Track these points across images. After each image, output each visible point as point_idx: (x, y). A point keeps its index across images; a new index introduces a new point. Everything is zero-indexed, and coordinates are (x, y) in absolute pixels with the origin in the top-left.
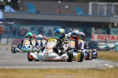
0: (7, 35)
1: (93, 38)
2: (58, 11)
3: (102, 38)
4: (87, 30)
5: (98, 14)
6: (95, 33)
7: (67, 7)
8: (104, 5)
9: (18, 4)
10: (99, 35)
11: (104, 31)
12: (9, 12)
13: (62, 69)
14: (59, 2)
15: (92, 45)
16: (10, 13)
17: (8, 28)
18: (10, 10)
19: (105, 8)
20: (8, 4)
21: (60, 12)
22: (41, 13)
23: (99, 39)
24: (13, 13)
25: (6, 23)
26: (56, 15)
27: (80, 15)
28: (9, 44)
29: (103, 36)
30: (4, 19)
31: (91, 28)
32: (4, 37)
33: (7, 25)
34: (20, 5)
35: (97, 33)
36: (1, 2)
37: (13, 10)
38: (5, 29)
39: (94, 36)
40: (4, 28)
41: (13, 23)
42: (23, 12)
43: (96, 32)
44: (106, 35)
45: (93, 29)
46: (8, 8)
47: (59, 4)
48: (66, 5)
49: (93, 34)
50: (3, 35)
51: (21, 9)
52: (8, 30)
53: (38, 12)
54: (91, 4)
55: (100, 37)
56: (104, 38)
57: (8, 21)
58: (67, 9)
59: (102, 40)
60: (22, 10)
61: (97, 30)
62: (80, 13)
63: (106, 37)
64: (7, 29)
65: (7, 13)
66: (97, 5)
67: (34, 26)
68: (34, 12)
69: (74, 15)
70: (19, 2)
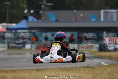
1: (105, 41)
3: (112, 40)
4: (100, 34)
5: (109, 20)
6: (106, 37)
7: (82, 15)
8: (114, 12)
9: (40, 14)
10: (110, 38)
11: (115, 34)
12: (32, 21)
14: (75, 11)
15: (102, 47)
17: (32, 35)
19: (115, 14)
20: (32, 14)
21: (75, 20)
23: (110, 42)
24: (36, 22)
25: (30, 31)
26: (72, 22)
27: (93, 22)
28: (32, 49)
29: (113, 39)
30: (28, 27)
31: (103, 32)
32: (29, 43)
34: (42, 15)
35: (108, 37)
36: (25, 13)
37: (35, 20)
38: (29, 36)
39: (105, 39)
41: (36, 31)
42: (44, 21)
43: (107, 35)
44: (116, 38)
45: (105, 33)
46: (31, 18)
47: (75, 13)
48: (81, 13)
49: (104, 38)
51: (43, 18)
53: (57, 21)
54: (102, 11)
55: (111, 40)
56: (115, 40)
57: (32, 30)
58: (82, 17)
59: (112, 43)
61: (108, 34)
62: (93, 20)
63: (116, 39)
66: (108, 13)
69: (88, 22)
70: (41, 12)
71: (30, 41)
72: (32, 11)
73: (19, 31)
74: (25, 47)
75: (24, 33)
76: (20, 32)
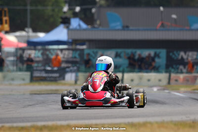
0: (75, 68)
2: (160, 24)
7: (174, 16)
9: (92, 15)
12: (78, 28)
13: (167, 123)
14: (162, 8)
16: (80, 29)
17: (77, 55)
18: (79, 25)
20: (75, 15)
21: (163, 25)
22: (131, 28)
24: (85, 30)
25: (74, 47)
26: (156, 30)
28: (79, 82)
30: (70, 40)
32: (71, 71)
33: (75, 50)
34: (96, 17)
36: (65, 13)
37: (84, 26)
38: (72, 58)
40: (71, 55)
41: (84, 47)
42: (101, 28)
46: (75, 23)
47: (162, 12)
48: (174, 14)
50: (68, 67)
51: (98, 22)
52: (78, 59)
53: (126, 28)
57: (77, 44)
58: (175, 20)
60: (100, 25)
62: (196, 26)
64: (75, 57)
65: (75, 30)
67: (119, 51)
68: (120, 27)
69: (186, 30)
70: (94, 10)
71: (73, 67)
72: (78, 9)
73: (51, 47)
74: (64, 79)
75: (62, 50)
76: (54, 50)
